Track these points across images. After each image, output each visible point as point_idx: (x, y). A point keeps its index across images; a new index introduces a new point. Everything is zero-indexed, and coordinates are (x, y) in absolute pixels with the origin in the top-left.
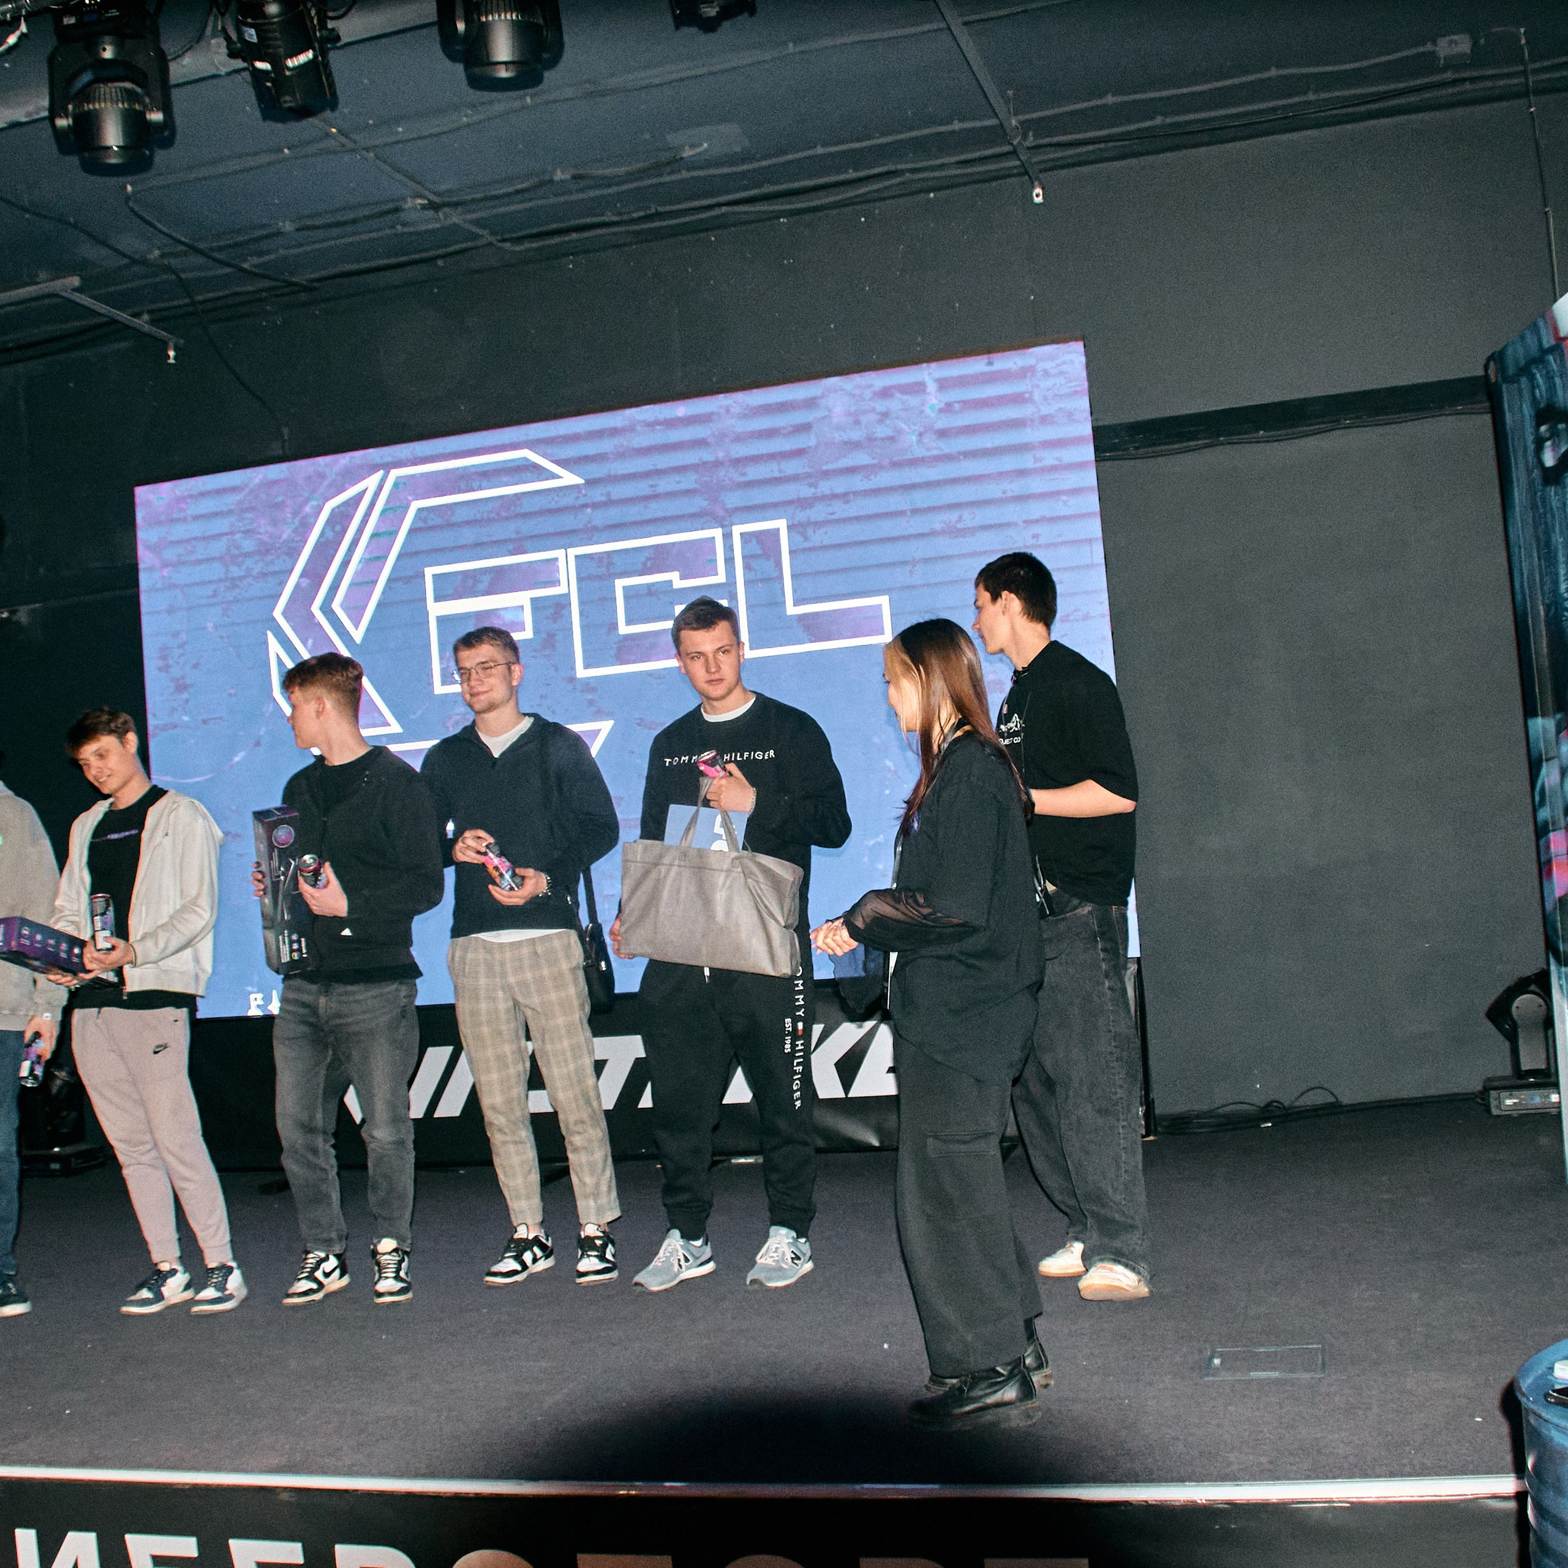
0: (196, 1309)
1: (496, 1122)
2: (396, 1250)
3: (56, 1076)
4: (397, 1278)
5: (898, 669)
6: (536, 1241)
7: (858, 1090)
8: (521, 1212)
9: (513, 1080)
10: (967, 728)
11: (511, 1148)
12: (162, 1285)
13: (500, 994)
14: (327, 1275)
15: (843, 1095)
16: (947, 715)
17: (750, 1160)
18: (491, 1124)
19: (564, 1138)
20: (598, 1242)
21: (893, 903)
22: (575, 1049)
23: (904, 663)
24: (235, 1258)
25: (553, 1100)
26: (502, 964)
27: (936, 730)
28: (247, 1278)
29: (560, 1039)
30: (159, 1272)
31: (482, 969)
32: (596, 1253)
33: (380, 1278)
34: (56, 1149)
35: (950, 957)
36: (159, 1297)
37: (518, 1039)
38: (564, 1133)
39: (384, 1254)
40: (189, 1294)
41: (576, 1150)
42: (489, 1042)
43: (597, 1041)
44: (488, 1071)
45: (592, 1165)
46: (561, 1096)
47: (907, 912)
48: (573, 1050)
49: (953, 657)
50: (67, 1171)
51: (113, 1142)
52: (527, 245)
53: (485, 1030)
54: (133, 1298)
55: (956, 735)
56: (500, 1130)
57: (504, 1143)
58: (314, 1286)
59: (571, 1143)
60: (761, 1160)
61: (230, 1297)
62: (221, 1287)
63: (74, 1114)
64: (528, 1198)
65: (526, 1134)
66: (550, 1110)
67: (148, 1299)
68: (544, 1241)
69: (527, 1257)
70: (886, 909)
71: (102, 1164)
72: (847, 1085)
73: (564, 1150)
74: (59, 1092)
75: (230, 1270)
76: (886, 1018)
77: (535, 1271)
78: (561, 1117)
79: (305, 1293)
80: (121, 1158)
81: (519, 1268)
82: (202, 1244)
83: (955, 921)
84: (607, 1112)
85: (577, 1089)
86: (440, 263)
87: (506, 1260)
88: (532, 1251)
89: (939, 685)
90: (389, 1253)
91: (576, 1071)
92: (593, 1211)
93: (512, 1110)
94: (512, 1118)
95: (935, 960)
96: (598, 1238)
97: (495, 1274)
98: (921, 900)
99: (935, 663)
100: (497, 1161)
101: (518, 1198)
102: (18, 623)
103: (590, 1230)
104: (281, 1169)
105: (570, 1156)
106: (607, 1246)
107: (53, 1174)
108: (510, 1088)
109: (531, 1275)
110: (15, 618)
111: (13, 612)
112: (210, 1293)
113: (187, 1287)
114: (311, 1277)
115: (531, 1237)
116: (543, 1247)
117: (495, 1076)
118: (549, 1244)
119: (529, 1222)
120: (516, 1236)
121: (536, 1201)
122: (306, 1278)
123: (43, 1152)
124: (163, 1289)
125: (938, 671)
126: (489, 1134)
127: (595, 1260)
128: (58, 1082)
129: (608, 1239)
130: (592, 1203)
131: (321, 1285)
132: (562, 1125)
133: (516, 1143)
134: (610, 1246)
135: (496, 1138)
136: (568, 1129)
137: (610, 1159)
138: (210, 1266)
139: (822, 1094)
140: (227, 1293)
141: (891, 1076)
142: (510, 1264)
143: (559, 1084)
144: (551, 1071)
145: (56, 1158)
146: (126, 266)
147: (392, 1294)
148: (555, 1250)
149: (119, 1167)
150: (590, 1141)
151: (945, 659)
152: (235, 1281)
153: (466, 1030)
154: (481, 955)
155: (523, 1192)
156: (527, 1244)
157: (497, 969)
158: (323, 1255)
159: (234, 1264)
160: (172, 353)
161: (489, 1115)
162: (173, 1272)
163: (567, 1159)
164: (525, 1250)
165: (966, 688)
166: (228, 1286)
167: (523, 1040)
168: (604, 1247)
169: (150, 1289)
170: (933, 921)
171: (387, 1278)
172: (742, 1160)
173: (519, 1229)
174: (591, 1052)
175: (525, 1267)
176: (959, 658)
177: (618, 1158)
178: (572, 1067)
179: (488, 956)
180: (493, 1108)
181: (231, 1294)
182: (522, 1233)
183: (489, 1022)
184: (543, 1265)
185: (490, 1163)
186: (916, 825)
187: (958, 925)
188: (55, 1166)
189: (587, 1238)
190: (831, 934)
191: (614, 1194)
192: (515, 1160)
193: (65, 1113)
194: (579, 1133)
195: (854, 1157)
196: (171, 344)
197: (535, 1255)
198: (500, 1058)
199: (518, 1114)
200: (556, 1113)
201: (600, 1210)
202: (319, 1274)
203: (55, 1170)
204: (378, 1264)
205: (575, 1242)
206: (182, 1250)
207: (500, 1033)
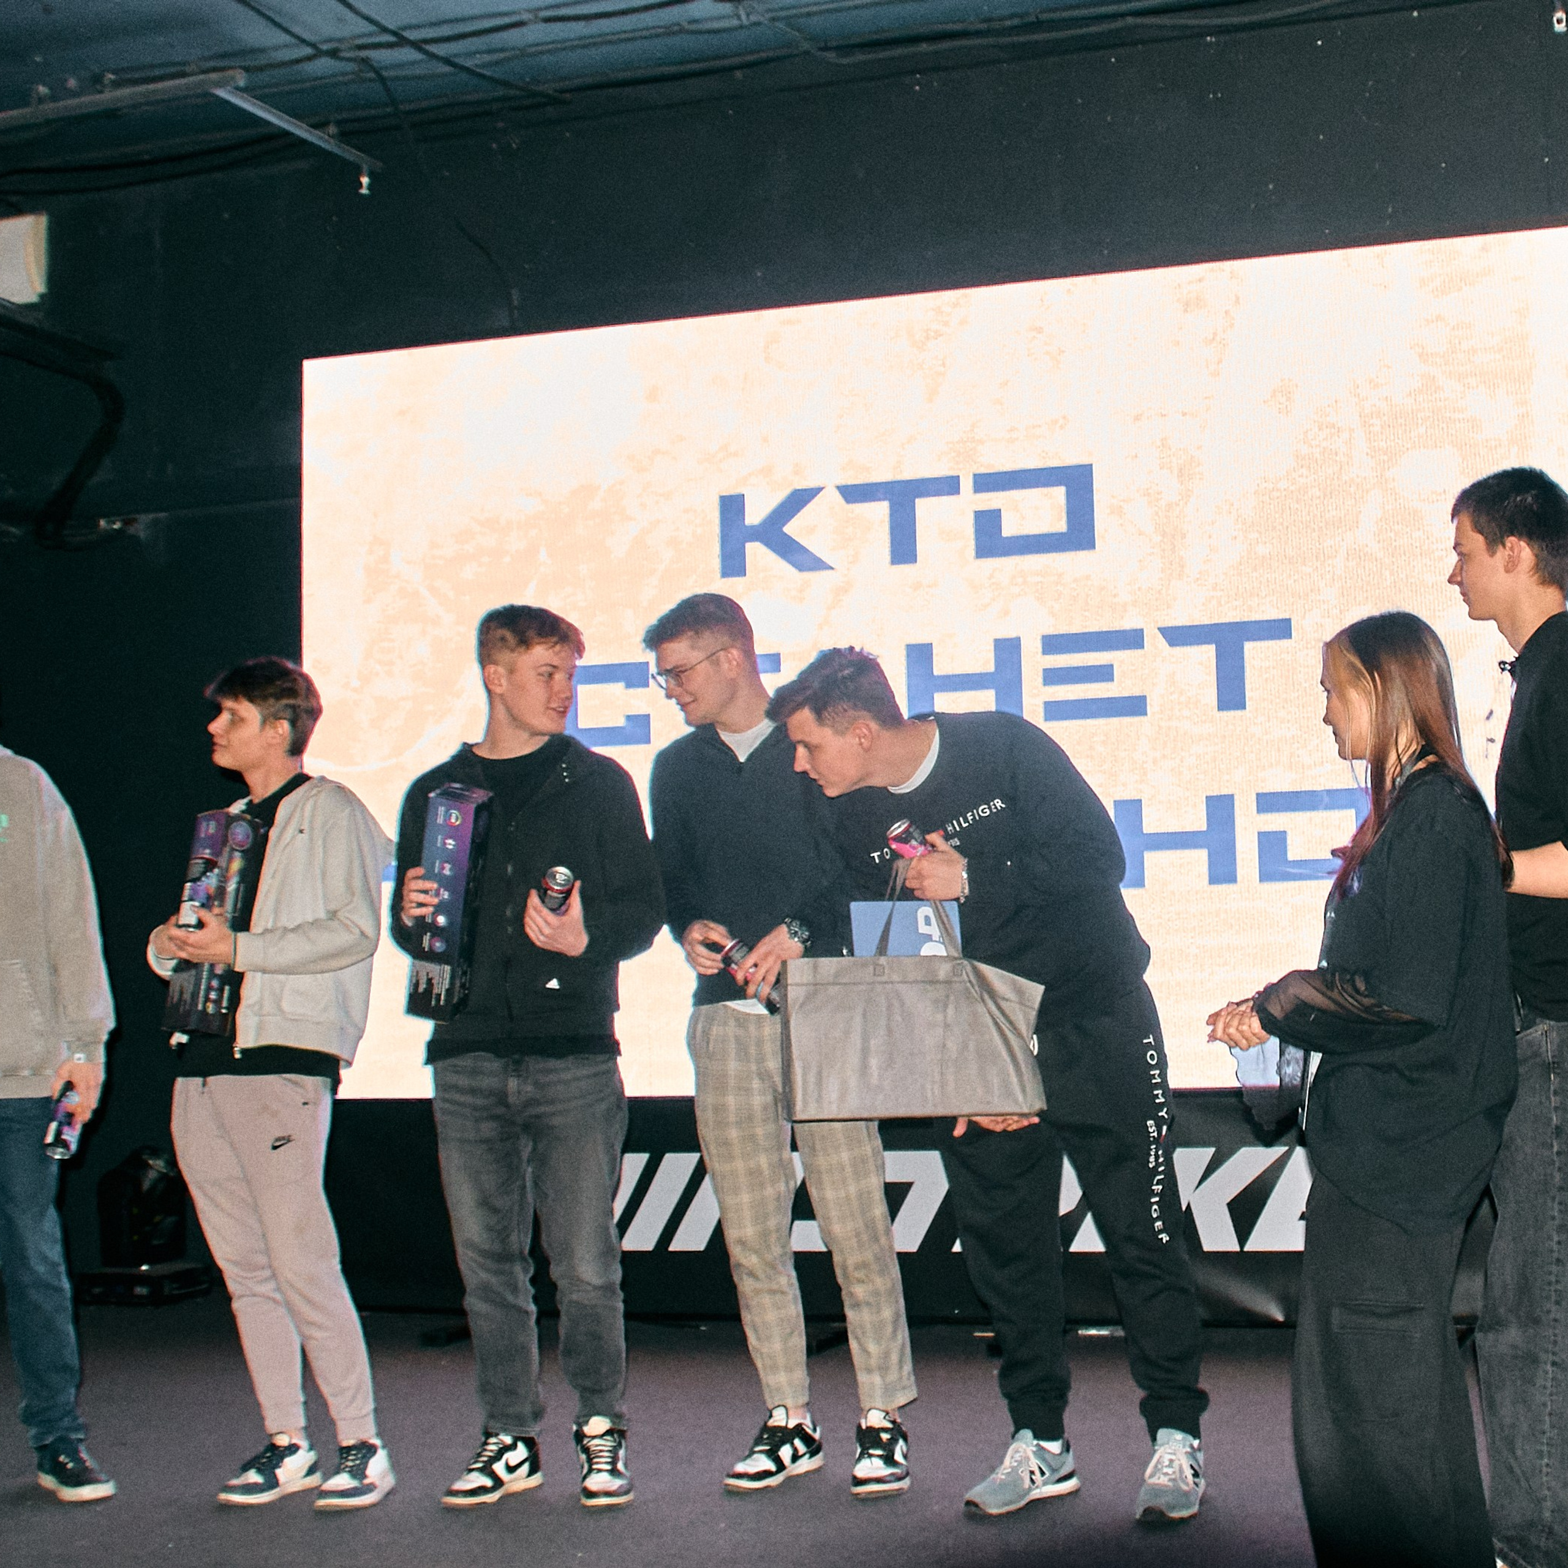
0: (322, 1502)
1: (744, 1261)
2: (609, 1432)
3: (151, 1167)
4: (614, 1472)
5: (1344, 674)
6: (799, 1431)
7: (1257, 1243)
8: (778, 1390)
9: (771, 1207)
10: (1431, 758)
11: (767, 1300)
12: (277, 1466)
13: (756, 1084)
14: (511, 1469)
15: (1237, 1248)
16: (1406, 740)
17: (1104, 1332)
18: (739, 1265)
19: (840, 1289)
20: (885, 1436)
21: (1324, 989)
22: (859, 1165)
23: (1352, 665)
24: (379, 1434)
25: (826, 1235)
26: (760, 1043)
27: (1392, 758)
28: (395, 1464)
29: (837, 1148)
30: (273, 1447)
31: (732, 1046)
32: (879, 1452)
33: (590, 1470)
34: (144, 1268)
35: (1391, 1067)
36: (272, 1483)
37: (780, 1148)
38: (840, 1280)
39: (594, 1437)
40: (315, 1480)
41: (857, 1305)
42: (737, 1150)
43: (890, 1156)
44: (736, 1191)
45: (879, 1327)
46: (837, 1229)
47: (1342, 1001)
48: (854, 1165)
49: (1419, 663)
50: (157, 1299)
51: (221, 1263)
52: (860, 57)
53: (733, 1133)
54: (235, 1482)
55: (1417, 767)
56: (751, 1274)
57: (757, 1292)
58: (488, 1482)
59: (851, 1294)
60: (1120, 1333)
61: (370, 1488)
62: (359, 1472)
63: (171, 1220)
64: (789, 1369)
65: (788, 1279)
66: (824, 1249)
67: (256, 1484)
68: (809, 1431)
69: (785, 1452)
70: (1311, 995)
71: (206, 1293)
72: (1243, 1234)
73: (841, 1305)
74: (153, 1187)
75: (371, 1450)
76: (1302, 1143)
77: (795, 1472)
78: (837, 1259)
79: (473, 1492)
80: (232, 1286)
81: (773, 1468)
82: (334, 1412)
83: (1407, 1017)
84: (903, 1257)
85: (860, 1224)
86: (738, 74)
87: (755, 1456)
88: (792, 1444)
89: (1398, 697)
90: (601, 1436)
91: (860, 1195)
92: (879, 1392)
93: (768, 1247)
94: (769, 1257)
95: (1368, 1069)
96: (885, 1430)
97: (740, 1476)
98: (1362, 986)
99: (1394, 669)
100: (746, 1317)
101: (774, 1368)
102: (135, 538)
103: (875, 1419)
104: (462, 1313)
105: (850, 1313)
106: (897, 1441)
107: (141, 1301)
108: (766, 1217)
109: (790, 1479)
110: (131, 530)
111: (127, 523)
112: (343, 1481)
113: (311, 1471)
114: (486, 1469)
115: (791, 1425)
116: (808, 1440)
117: (745, 1198)
118: (817, 1436)
119: (789, 1403)
120: (771, 1423)
121: (801, 1375)
122: (481, 1470)
123: (127, 1271)
124: (278, 1472)
125: (1398, 682)
126: (736, 1279)
127: (878, 1463)
128: (152, 1175)
129: (898, 1432)
130: (877, 1379)
131: (498, 1483)
132: (838, 1272)
133: (773, 1292)
134: (901, 1442)
135: (746, 1286)
136: (846, 1275)
137: (903, 1319)
138: (345, 1444)
139: (1209, 1245)
140: (366, 1481)
141: (1303, 1223)
142: (764, 1463)
143: (834, 1213)
144: (821, 1196)
145: (144, 1279)
146: (309, 58)
147: (608, 1494)
148: (825, 1446)
149: (228, 1299)
150: (876, 1293)
151: (1409, 666)
152: (378, 1467)
153: (706, 1131)
154: (731, 1029)
155: (781, 1361)
156: (784, 1435)
157: (753, 1050)
158: (508, 1440)
159: (377, 1442)
160: (365, 180)
161: (736, 1252)
162: (293, 1449)
163: (843, 1318)
164: (783, 1443)
165: (1433, 703)
166: (369, 1471)
167: (787, 1150)
168: (893, 1441)
169: (260, 1471)
170: (1378, 1014)
171: (600, 1471)
172: (1093, 1332)
173: (775, 1413)
174: (882, 1168)
175: (781, 1467)
176: (1426, 665)
177: (916, 1320)
178: (852, 1189)
179: (740, 1032)
180: (742, 1242)
181: (372, 1484)
182: (779, 1419)
183: (739, 1123)
184: (805, 1465)
185: (737, 1318)
186: (1356, 885)
187: (1407, 1023)
188: (141, 1291)
189: (870, 1429)
190: (1235, 1022)
191: (908, 1367)
192: (771, 1316)
193: (157, 1218)
194: (860, 1281)
195: (1250, 1335)
196: (365, 168)
197: (795, 1450)
198: (754, 1173)
199: (777, 1250)
200: (829, 1254)
201: (889, 1390)
202: (499, 1468)
203: (141, 1297)
204: (586, 1450)
205: (853, 1434)
206: (308, 1418)
207: (752, 1138)
